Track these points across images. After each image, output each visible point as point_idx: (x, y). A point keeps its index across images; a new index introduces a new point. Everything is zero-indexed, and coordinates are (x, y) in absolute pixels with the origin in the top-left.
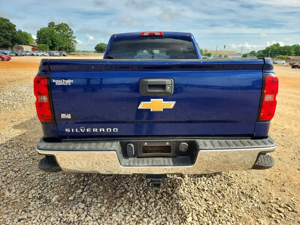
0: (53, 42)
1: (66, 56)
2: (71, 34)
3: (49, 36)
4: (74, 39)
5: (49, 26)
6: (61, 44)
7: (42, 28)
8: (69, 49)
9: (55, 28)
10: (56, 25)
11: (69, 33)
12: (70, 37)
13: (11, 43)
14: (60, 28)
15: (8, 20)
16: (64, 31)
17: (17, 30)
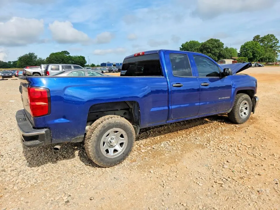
0: (254, 54)
1: (261, 67)
2: (276, 44)
3: (251, 49)
4: (278, 48)
5: (254, 40)
6: (262, 55)
7: (246, 42)
8: (269, 59)
9: (259, 41)
10: (261, 38)
11: (275, 43)
12: (274, 46)
13: (218, 58)
14: (265, 40)
15: (219, 41)
16: (268, 42)
17: (224, 48)
